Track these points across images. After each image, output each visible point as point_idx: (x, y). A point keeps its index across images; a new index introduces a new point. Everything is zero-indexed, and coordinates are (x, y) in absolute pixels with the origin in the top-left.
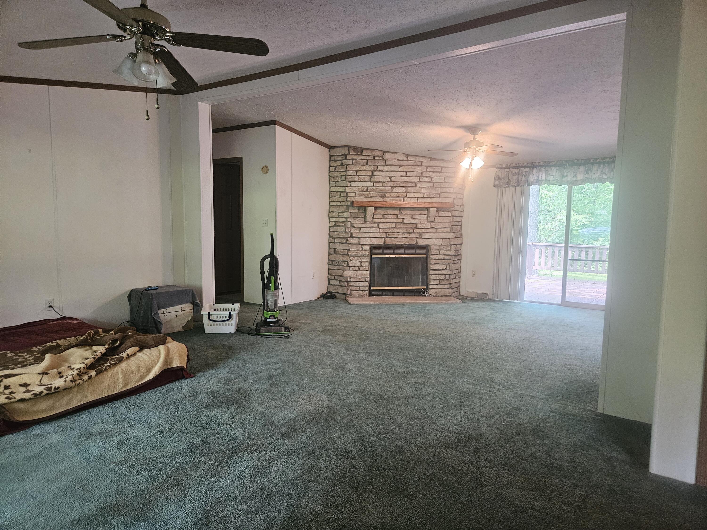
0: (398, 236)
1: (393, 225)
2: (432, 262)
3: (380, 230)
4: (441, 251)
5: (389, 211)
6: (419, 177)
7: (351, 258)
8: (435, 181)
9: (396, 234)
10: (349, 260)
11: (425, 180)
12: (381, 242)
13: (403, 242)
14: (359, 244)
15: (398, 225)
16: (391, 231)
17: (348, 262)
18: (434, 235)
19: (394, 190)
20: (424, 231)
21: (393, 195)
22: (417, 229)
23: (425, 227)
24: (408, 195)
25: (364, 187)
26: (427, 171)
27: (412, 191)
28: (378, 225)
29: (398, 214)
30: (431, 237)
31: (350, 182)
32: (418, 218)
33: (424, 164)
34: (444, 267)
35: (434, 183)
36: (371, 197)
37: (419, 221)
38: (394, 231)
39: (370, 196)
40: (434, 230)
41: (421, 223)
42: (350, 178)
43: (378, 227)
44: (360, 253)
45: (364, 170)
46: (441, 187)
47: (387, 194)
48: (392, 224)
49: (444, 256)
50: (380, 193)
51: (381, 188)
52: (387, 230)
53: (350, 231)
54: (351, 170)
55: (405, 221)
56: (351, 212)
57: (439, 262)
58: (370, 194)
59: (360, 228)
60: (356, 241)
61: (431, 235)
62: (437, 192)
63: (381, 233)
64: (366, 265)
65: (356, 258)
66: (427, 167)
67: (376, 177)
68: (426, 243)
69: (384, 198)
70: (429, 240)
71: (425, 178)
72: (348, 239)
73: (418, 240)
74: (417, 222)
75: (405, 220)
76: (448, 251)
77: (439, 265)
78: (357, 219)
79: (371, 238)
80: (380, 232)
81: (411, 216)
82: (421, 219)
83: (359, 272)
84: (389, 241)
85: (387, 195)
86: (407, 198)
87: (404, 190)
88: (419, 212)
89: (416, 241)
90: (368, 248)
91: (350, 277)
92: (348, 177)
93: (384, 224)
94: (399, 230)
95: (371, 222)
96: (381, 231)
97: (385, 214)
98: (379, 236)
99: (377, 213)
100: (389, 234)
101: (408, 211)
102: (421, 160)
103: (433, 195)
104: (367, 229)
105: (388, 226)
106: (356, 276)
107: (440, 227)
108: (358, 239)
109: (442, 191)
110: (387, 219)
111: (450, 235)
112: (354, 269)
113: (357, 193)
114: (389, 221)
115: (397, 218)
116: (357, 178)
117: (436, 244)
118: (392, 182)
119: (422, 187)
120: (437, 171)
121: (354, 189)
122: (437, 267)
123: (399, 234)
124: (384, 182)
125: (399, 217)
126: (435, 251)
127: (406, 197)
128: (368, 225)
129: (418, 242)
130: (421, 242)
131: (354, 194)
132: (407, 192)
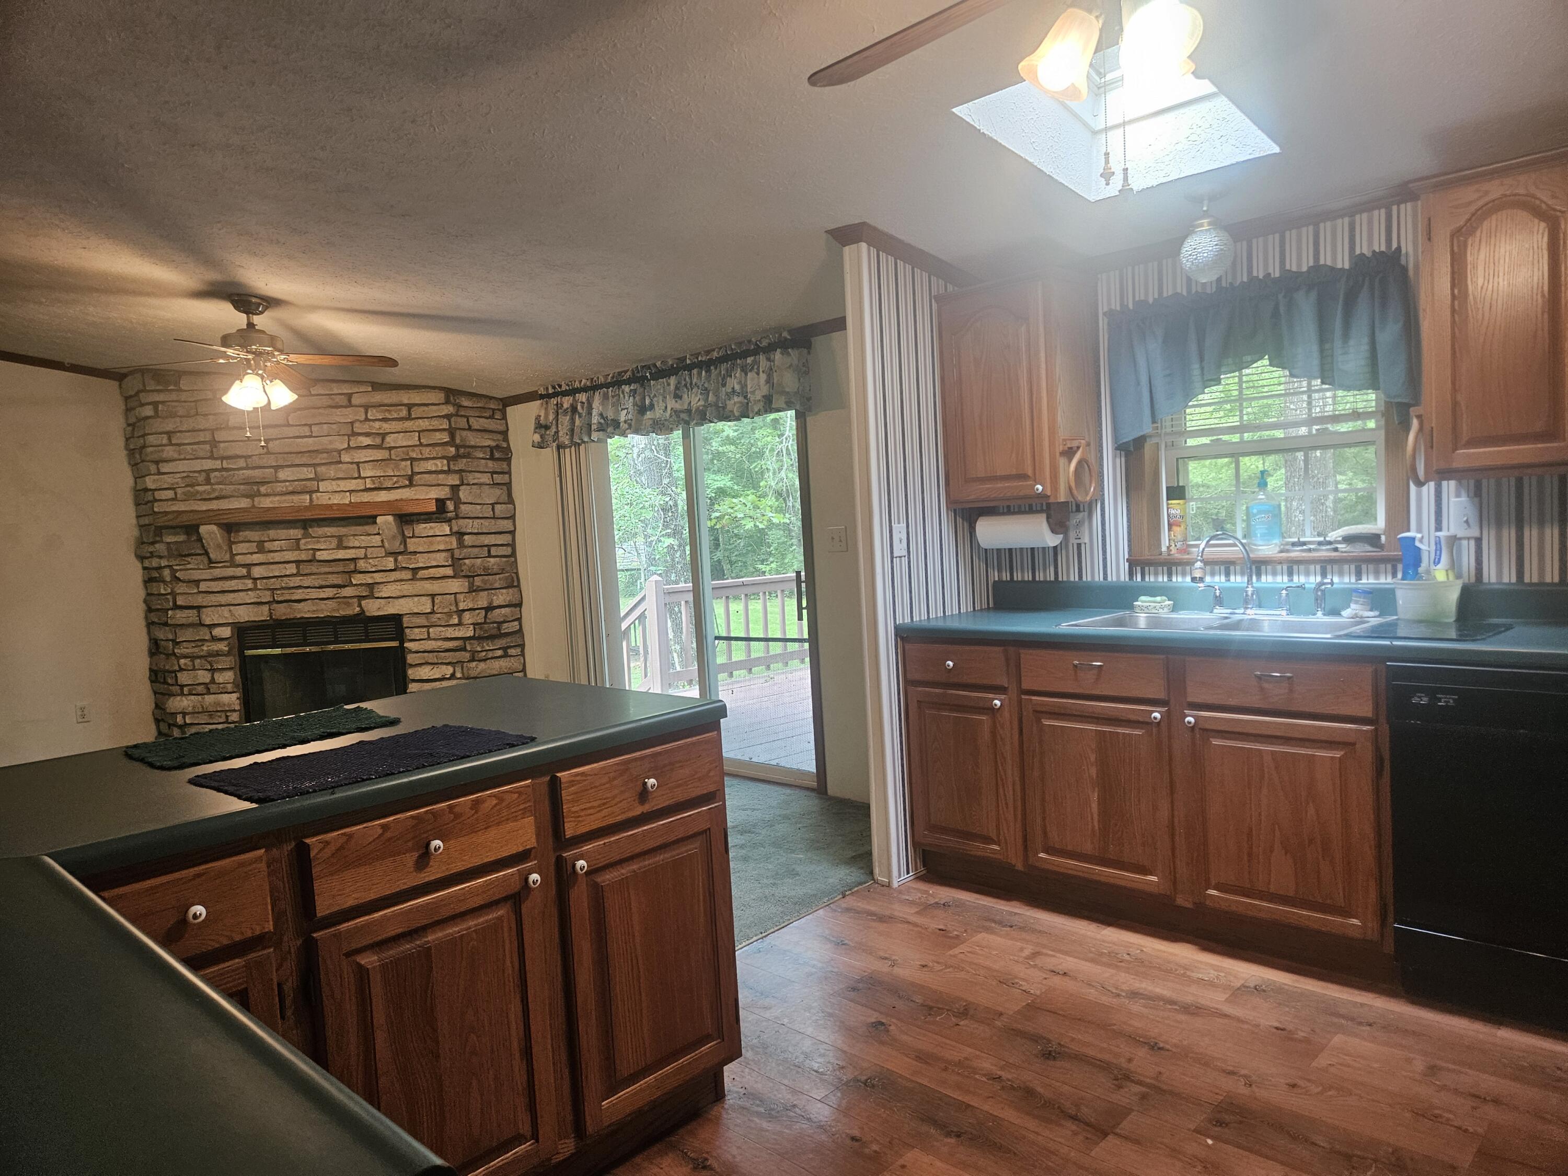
0: (307, 597)
1: (292, 569)
2: (410, 658)
3: (255, 584)
4: (431, 630)
5: (272, 533)
6: (349, 436)
7: (182, 661)
8: (393, 445)
9: (300, 591)
10: (177, 668)
11: (361, 442)
12: (261, 614)
13: (326, 610)
14: (201, 624)
15: (305, 569)
16: (284, 585)
17: (175, 672)
18: (407, 588)
19: (282, 475)
20: (378, 577)
21: (279, 487)
22: (359, 575)
23: (380, 568)
24: (323, 486)
25: (197, 475)
26: (367, 419)
27: (332, 474)
28: (249, 572)
29: (300, 537)
30: (399, 594)
31: (157, 463)
32: (357, 544)
33: (356, 400)
34: (448, 670)
35: (390, 449)
36: (217, 498)
37: (361, 553)
38: (292, 585)
39: (212, 496)
40: (407, 575)
41: (366, 557)
42: (151, 452)
43: (249, 576)
44: (205, 648)
45: (190, 428)
46: (413, 460)
47: (265, 487)
48: (287, 566)
49: (440, 643)
50: (242, 487)
51: (241, 472)
52: (275, 583)
53: (169, 591)
54: (154, 431)
55: (321, 556)
56: (169, 540)
57: (431, 657)
58: (214, 490)
59: (197, 582)
60: (191, 616)
61: (399, 587)
62: (403, 473)
63: (258, 592)
64: (227, 677)
65: (197, 661)
66: (366, 408)
67: (222, 445)
68: (391, 609)
69: (256, 499)
70: (397, 602)
71: (361, 438)
72: (170, 612)
73: (363, 603)
74: (354, 556)
75: (318, 553)
76: (450, 629)
77: (430, 667)
78: (189, 559)
79: (232, 608)
80: (255, 589)
81: (334, 542)
82: (366, 548)
83: (209, 699)
84: (282, 612)
85: (263, 489)
86: (319, 494)
87: (308, 473)
88: (359, 529)
89: (360, 605)
90: (226, 632)
91: (184, 714)
92: (150, 449)
93: (263, 566)
94: (307, 582)
95: (228, 564)
96: (259, 587)
97: (263, 539)
98: (252, 601)
99: (241, 539)
100: (279, 592)
101: (326, 529)
102: (345, 391)
103: (391, 482)
104: (216, 583)
105: (276, 571)
106: (200, 710)
107: (421, 565)
108: (195, 611)
109: (416, 470)
110: (272, 554)
111: (456, 585)
112: (194, 692)
113: (179, 491)
114: (277, 557)
115: (298, 548)
116: (169, 452)
117: (416, 611)
118: (273, 456)
119: (358, 464)
120: (395, 416)
121: (168, 480)
122: (425, 672)
123: (309, 590)
124: (250, 457)
125: (302, 547)
126: (416, 630)
127: (318, 491)
128: (217, 573)
129: (365, 609)
130: (373, 608)
131: (170, 494)
132: (318, 479)
